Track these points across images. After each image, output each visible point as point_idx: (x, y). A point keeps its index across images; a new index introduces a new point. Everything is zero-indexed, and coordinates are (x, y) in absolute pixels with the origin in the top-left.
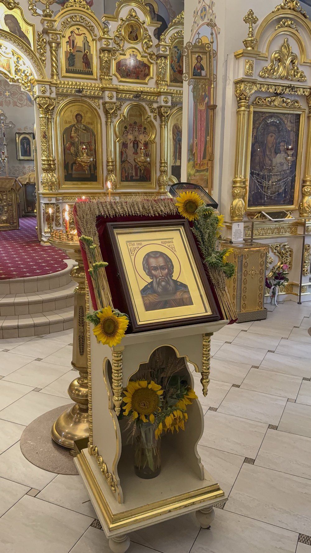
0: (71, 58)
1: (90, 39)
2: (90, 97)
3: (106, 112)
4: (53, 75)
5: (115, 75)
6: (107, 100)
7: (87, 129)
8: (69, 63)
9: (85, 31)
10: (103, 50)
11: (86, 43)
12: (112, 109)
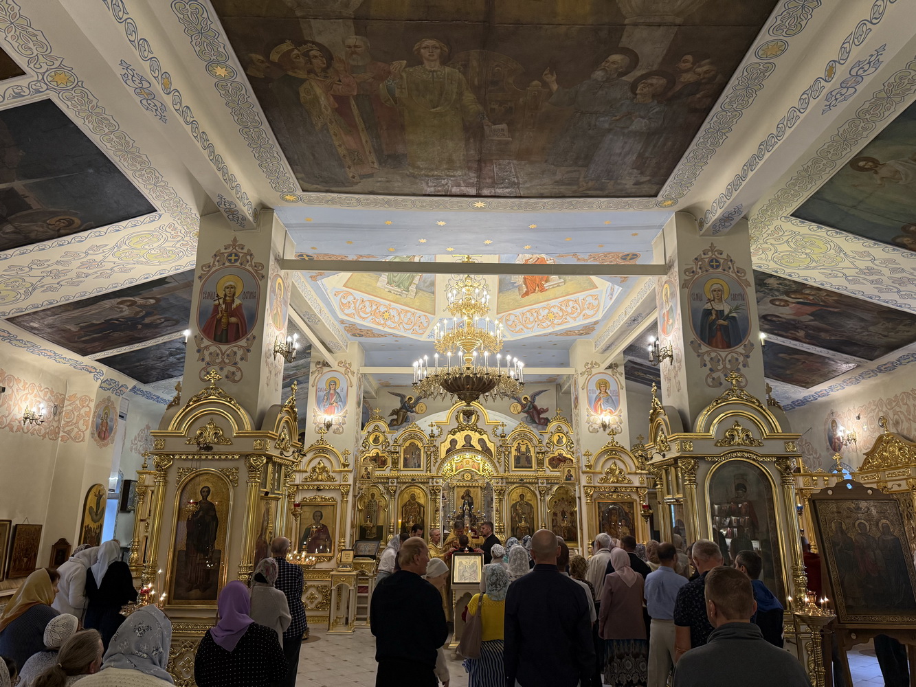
0: (517, 459)
1: (530, 446)
2: (529, 483)
3: (540, 493)
4: (505, 471)
5: (547, 467)
6: (540, 485)
7: (527, 504)
8: (517, 463)
9: (527, 442)
10: (538, 453)
11: (527, 449)
12: (543, 491)
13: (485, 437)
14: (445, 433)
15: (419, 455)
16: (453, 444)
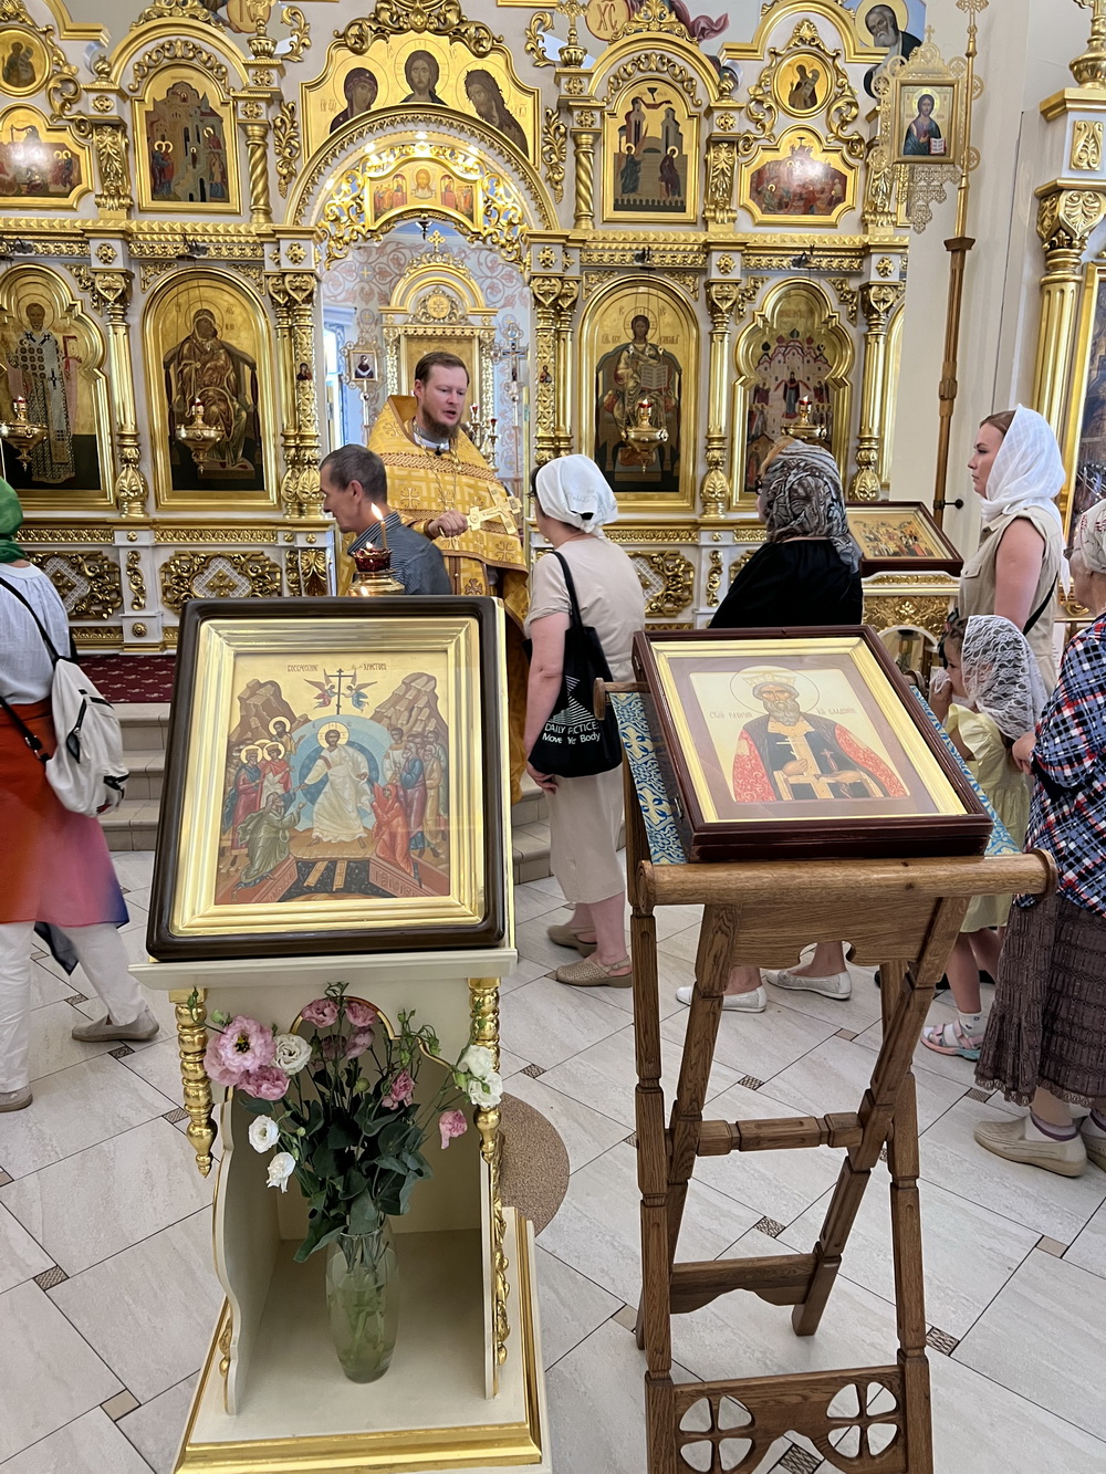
0: (628, 171)
1: (682, 115)
3: (713, 309)
4: (577, 219)
5: (744, 207)
6: (716, 275)
7: (660, 356)
8: (623, 185)
9: (670, 94)
10: (713, 142)
11: (672, 128)
12: (728, 299)
13: (494, 65)
14: (321, 38)
15: (217, 143)
16: (361, 93)
